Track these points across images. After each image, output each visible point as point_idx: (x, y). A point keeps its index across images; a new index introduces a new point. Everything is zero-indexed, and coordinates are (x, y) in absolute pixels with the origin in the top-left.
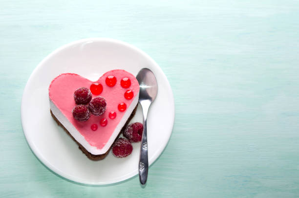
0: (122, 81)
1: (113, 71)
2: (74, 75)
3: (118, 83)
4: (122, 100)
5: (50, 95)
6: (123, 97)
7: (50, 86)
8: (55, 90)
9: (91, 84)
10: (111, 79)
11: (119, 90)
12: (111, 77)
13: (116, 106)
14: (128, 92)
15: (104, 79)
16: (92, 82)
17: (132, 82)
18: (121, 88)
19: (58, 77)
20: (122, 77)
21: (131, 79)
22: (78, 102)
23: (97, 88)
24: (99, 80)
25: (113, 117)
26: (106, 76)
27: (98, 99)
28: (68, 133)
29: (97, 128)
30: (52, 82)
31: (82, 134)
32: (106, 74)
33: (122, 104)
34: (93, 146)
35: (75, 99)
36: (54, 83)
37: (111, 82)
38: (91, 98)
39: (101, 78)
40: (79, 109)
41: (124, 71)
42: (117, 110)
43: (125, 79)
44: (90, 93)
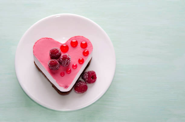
0: (81, 44)
1: (75, 37)
2: (50, 39)
3: (79, 45)
4: (81, 56)
5: (33, 52)
6: (82, 54)
7: (34, 46)
8: (37, 49)
9: (61, 45)
10: (74, 42)
11: (79, 50)
12: (74, 41)
13: (77, 60)
14: (85, 51)
15: (70, 42)
16: (61, 44)
17: (88, 45)
18: (81, 48)
19: (39, 40)
20: (82, 40)
21: (87, 42)
22: (52, 57)
23: (65, 48)
24: (66, 43)
25: (75, 68)
26: (71, 40)
27: (65, 56)
28: (45, 76)
29: (64, 74)
30: (35, 43)
31: (54, 78)
32: (71, 38)
33: (81, 59)
34: (61, 86)
35: (50, 55)
36: (36, 44)
37: (74, 44)
38: (60, 55)
39: (67, 41)
40: (53, 63)
41: (83, 37)
42: (77, 63)
43: (84, 42)
44: (60, 51)
